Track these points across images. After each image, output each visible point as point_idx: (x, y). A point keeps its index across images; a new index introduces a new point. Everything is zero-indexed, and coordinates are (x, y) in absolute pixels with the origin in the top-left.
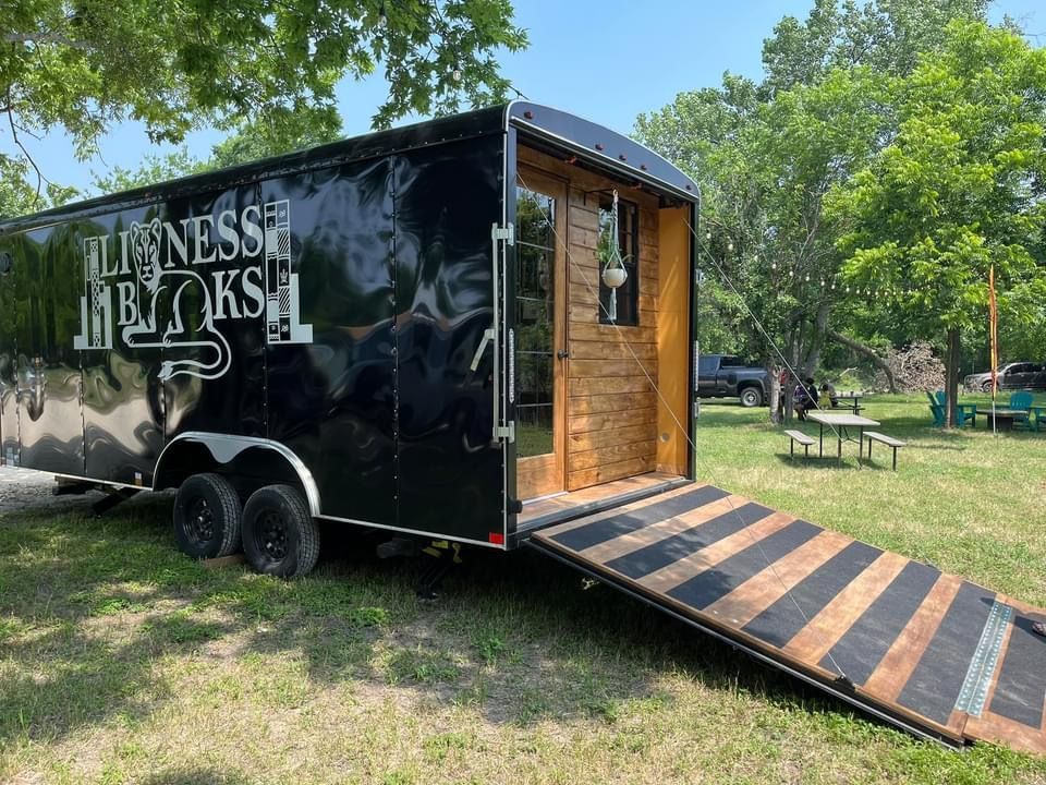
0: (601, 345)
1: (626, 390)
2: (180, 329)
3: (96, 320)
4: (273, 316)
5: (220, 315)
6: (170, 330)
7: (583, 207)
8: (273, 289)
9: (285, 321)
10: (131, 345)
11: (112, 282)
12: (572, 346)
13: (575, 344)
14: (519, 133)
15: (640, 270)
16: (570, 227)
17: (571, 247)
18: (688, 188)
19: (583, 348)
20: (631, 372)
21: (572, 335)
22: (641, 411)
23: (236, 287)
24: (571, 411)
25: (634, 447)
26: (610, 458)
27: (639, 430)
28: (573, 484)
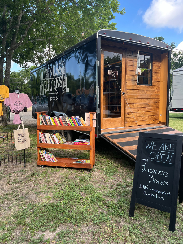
0: (138, 91)
1: (147, 102)
2: (52, 91)
3: (42, 89)
4: (63, 87)
5: (57, 87)
6: (51, 91)
7: (131, 55)
8: (63, 81)
9: (65, 87)
10: (46, 94)
11: (43, 81)
12: (127, 91)
13: (128, 90)
14: (101, 38)
15: (153, 71)
16: (127, 61)
17: (127, 66)
18: (167, 47)
19: (131, 91)
20: (149, 97)
21: (127, 88)
22: (153, 108)
23: (58, 81)
24: (127, 107)
25: (150, 117)
26: (141, 120)
27: (152, 113)
28: (127, 125)
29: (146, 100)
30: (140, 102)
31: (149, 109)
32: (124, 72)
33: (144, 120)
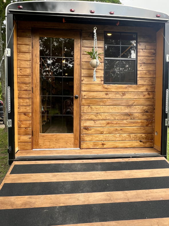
0: (105, 93)
1: (126, 111)
7: (91, 39)
12: (83, 93)
13: (86, 93)
15: (138, 60)
20: (130, 104)
22: (139, 121)
24: (83, 118)
25: (132, 135)
26: (113, 139)
27: (137, 129)
28: (84, 145)
29: (123, 107)
30: (111, 111)
31: (132, 123)
32: (77, 64)
33: (120, 139)
